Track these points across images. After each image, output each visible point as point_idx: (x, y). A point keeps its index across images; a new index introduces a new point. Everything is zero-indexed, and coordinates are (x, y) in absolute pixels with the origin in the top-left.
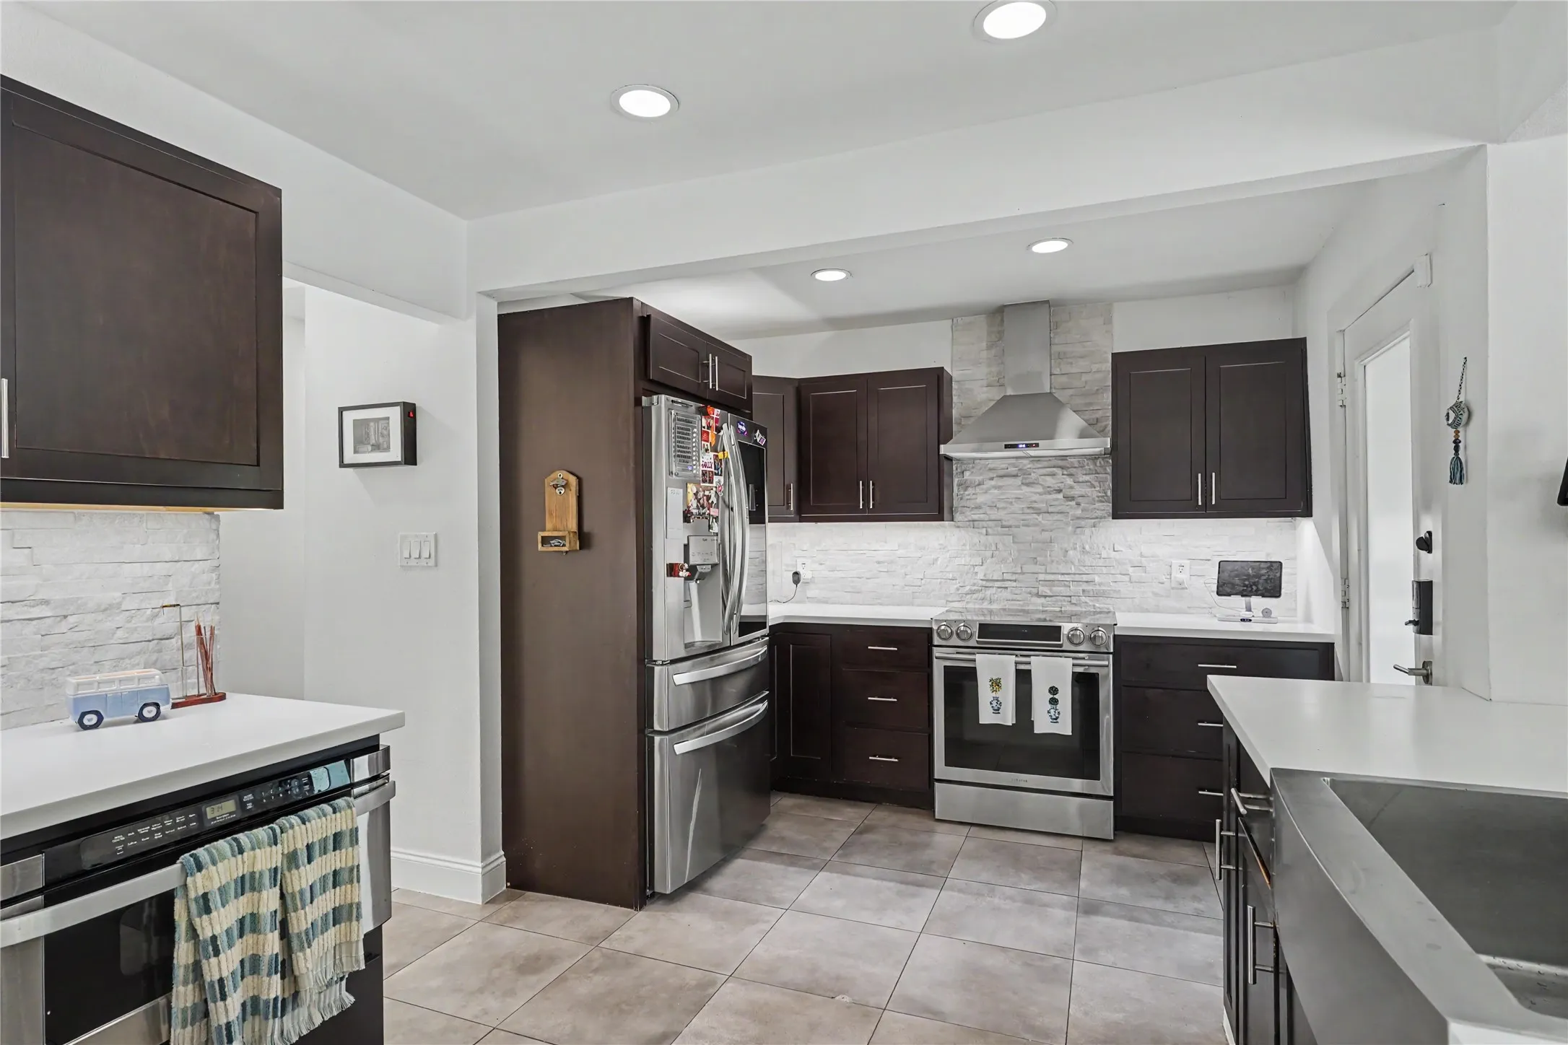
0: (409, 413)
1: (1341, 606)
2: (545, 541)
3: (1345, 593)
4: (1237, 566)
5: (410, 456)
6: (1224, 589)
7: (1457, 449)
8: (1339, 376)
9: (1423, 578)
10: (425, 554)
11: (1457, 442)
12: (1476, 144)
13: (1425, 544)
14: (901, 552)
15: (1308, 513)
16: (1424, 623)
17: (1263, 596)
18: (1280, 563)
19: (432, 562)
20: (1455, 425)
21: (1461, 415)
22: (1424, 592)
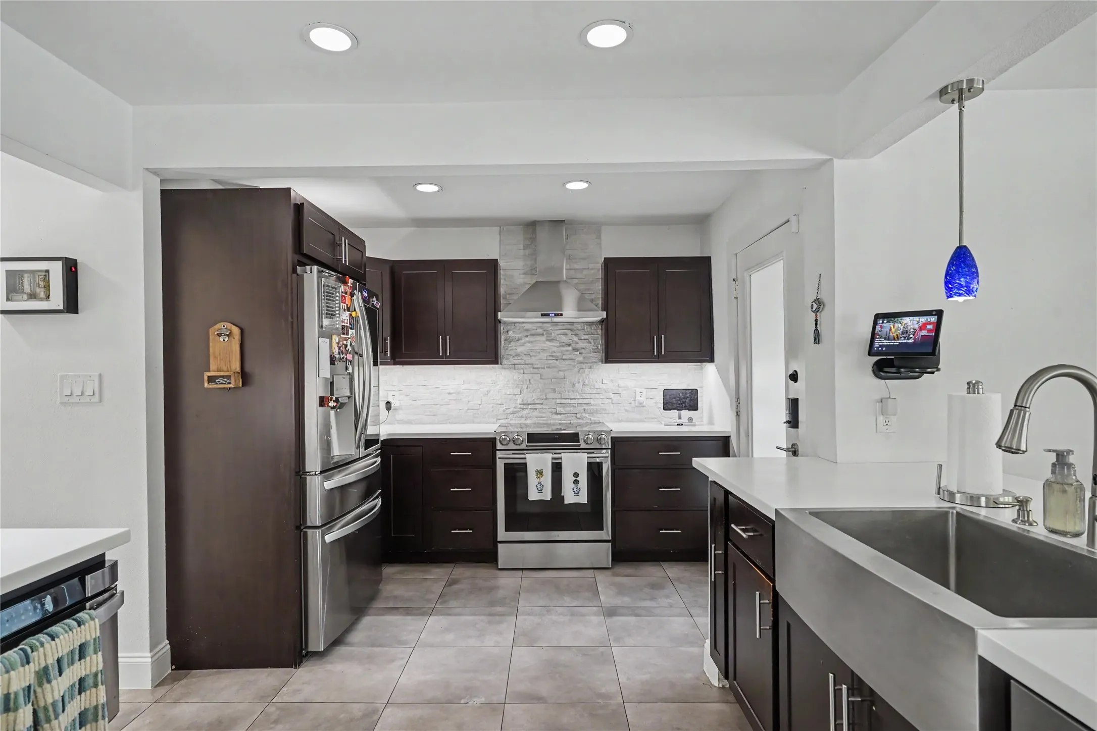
0: (71, 268)
1: (735, 414)
2: (211, 379)
3: (737, 407)
4: (674, 392)
5: (72, 305)
6: (667, 406)
7: (816, 324)
8: (734, 280)
9: (792, 396)
10: (89, 392)
11: (816, 321)
12: (828, 157)
13: (794, 377)
14: (465, 386)
15: (712, 360)
16: (793, 422)
17: (689, 410)
18: (697, 390)
19: (96, 399)
20: (816, 312)
21: (819, 305)
22: (794, 405)
